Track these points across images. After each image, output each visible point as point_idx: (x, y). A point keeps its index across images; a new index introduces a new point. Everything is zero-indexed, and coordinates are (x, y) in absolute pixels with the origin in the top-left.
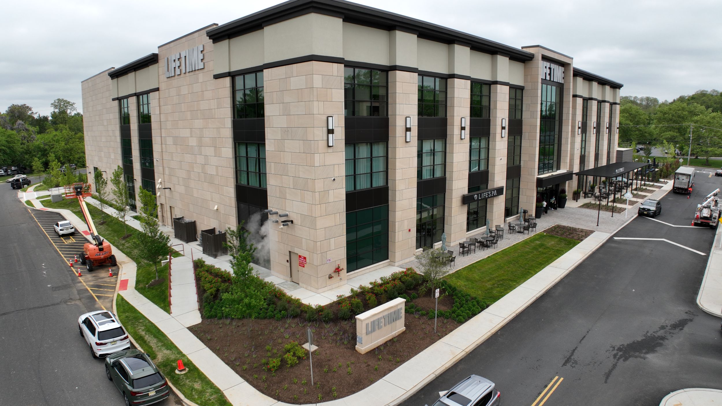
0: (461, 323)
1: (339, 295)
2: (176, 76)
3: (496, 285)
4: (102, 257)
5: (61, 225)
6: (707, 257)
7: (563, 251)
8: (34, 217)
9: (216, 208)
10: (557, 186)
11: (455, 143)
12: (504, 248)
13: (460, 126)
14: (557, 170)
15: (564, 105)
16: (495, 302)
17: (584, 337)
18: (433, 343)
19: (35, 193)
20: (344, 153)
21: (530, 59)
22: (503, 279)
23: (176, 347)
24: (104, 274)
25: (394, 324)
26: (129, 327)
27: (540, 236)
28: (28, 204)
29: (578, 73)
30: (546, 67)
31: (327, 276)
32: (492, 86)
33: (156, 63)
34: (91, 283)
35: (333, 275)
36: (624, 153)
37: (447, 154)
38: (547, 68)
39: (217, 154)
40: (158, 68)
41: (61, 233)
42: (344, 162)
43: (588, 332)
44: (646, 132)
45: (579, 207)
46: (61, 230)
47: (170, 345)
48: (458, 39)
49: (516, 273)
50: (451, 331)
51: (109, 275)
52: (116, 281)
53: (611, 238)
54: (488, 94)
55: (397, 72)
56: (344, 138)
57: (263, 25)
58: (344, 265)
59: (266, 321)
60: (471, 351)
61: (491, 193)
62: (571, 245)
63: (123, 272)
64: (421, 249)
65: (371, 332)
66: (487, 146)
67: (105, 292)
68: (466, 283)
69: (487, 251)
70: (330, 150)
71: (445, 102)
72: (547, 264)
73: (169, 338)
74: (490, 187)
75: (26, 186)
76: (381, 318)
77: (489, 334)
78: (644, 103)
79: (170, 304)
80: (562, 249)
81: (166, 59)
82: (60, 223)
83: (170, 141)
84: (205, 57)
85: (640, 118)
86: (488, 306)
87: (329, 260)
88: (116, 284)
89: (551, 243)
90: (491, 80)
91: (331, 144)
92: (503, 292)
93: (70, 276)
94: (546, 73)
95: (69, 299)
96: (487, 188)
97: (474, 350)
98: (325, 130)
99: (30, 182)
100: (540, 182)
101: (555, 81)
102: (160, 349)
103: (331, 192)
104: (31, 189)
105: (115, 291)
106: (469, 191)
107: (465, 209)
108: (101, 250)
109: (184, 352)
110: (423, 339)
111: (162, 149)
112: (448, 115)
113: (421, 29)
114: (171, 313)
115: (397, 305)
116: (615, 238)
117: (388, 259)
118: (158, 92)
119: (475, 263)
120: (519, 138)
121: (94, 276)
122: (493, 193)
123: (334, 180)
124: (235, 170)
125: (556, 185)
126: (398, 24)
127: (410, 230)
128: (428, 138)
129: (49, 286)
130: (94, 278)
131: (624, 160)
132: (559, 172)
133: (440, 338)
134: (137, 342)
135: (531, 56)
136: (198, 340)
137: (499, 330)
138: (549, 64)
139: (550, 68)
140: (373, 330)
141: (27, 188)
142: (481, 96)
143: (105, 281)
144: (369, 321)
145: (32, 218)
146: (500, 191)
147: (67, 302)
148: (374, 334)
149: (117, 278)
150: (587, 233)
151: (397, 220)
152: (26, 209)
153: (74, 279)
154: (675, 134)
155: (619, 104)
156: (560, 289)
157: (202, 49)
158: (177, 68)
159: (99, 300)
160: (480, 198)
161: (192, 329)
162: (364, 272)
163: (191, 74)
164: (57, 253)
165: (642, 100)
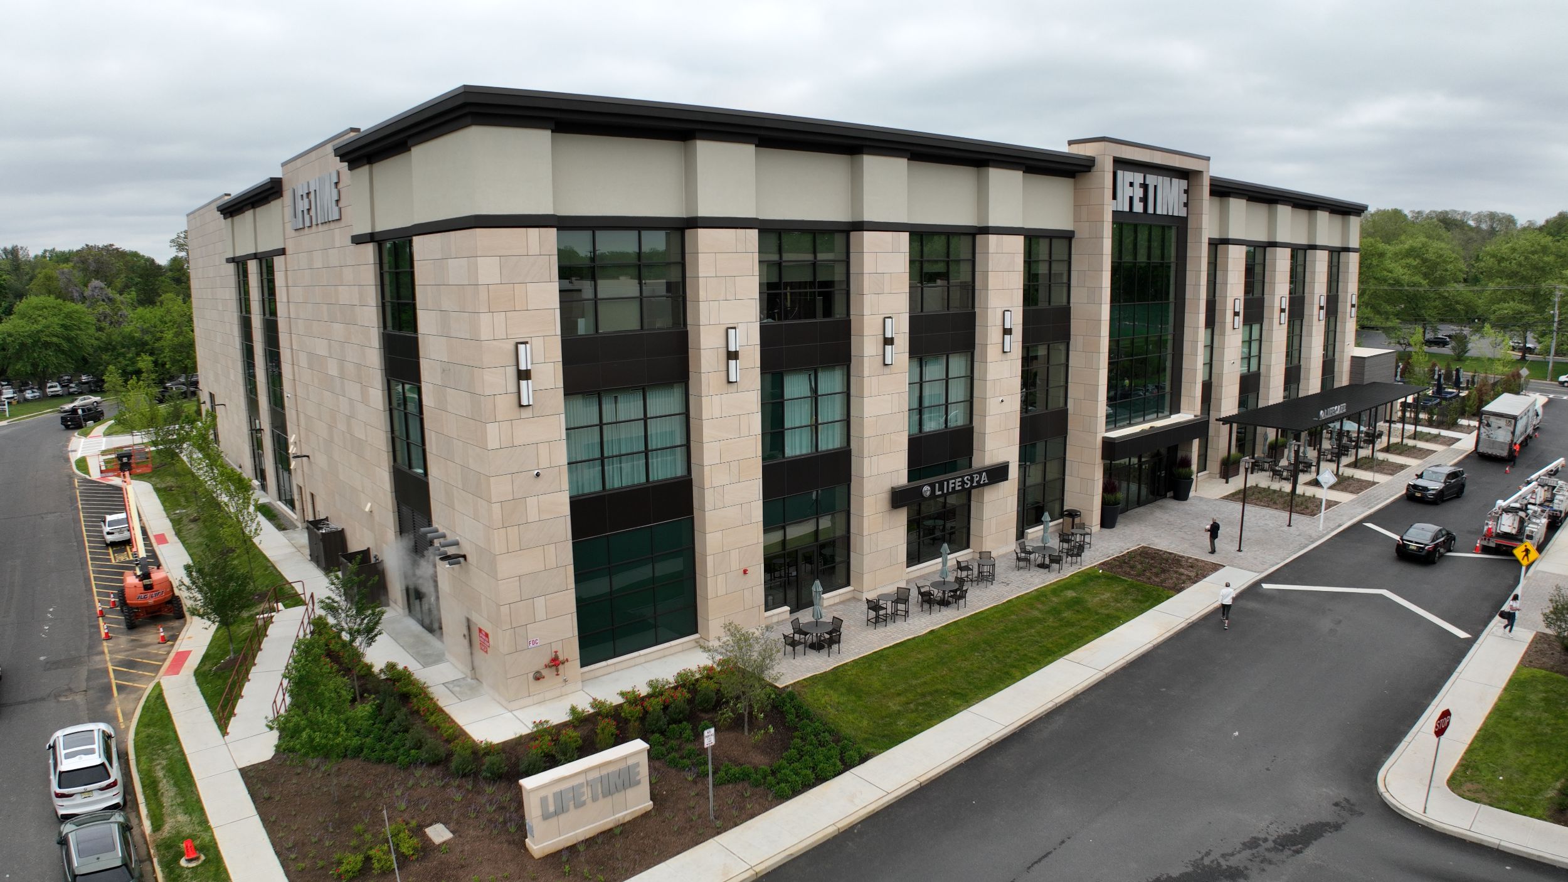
0: (782, 798)
1: (538, 722)
2: (306, 228)
3: (912, 706)
4: (151, 601)
5: (111, 524)
6: (1468, 644)
7: (1120, 618)
8: (79, 499)
9: (367, 509)
10: (1174, 449)
11: (866, 373)
12: (979, 608)
13: (882, 337)
14: (1171, 414)
15: (1189, 267)
16: (887, 748)
17: (1049, 853)
18: (697, 844)
19: (104, 439)
20: (563, 416)
21: (1086, 169)
22: (937, 691)
23: (202, 809)
24: (153, 636)
25: (617, 796)
26: (143, 758)
27: (1087, 579)
28: (78, 468)
29: (1223, 190)
30: (1131, 184)
31: (531, 676)
32: (979, 238)
33: (279, 198)
34: (120, 657)
35: (545, 672)
36: (1367, 363)
37: (852, 399)
38: (1137, 185)
39: (365, 400)
40: (283, 207)
41: (109, 538)
42: (564, 436)
43: (1063, 842)
44: (1457, 302)
45: (1226, 498)
46: (108, 533)
47: (193, 805)
48: (868, 143)
49: (976, 675)
50: (752, 816)
51: (160, 640)
52: (169, 653)
53: (1258, 584)
54: (970, 257)
55: (700, 231)
56: (562, 385)
57: (409, 143)
58: (572, 650)
59: (381, 768)
60: (770, 870)
61: (972, 480)
62: (1147, 604)
63: (189, 634)
64: (787, 608)
65: (556, 813)
66: (969, 373)
67: (136, 678)
68: (843, 699)
69: (939, 615)
70: (525, 413)
71: (845, 283)
72: (1063, 651)
73: (197, 790)
74: (976, 463)
75: (90, 423)
76: (581, 785)
77: (831, 831)
78: (1484, 226)
79: (232, 714)
80: (1119, 614)
81: (291, 190)
82: (109, 518)
83: (303, 360)
84: (342, 195)
85: (1446, 270)
86: (864, 759)
87: (534, 642)
88: (164, 660)
89: (1101, 597)
90: (975, 224)
91: (525, 402)
92: (920, 725)
93: (90, 637)
94: (1131, 199)
95: (66, 690)
96: (970, 466)
97: (780, 867)
98: (512, 372)
99: (102, 413)
100: (1110, 448)
101: (1159, 212)
102: (174, 812)
103: (532, 502)
104: (100, 429)
105: (154, 677)
106: (911, 476)
107: (901, 518)
108: (148, 588)
109: (212, 823)
110: (681, 832)
111: (294, 375)
112: (852, 312)
113: (762, 133)
114: (228, 734)
115: (625, 758)
116: (1265, 586)
117: (696, 632)
118: (283, 257)
119: (890, 647)
120: (1062, 347)
121: (133, 640)
122: (976, 480)
123: (538, 475)
124: (390, 436)
125: (1169, 448)
126: (699, 127)
127: (745, 572)
128: (797, 366)
129: (42, 658)
130: (131, 644)
131: (1368, 379)
132: (1175, 419)
133: (719, 833)
134: (144, 793)
135: (1088, 164)
136: (249, 797)
137: (859, 823)
138: (1142, 175)
139: (1145, 186)
140: (561, 810)
141: (93, 428)
142: (948, 263)
143: (148, 653)
144: (549, 793)
145: (73, 500)
146: (998, 473)
147: (60, 696)
148: (562, 817)
149: (172, 646)
150: (1200, 571)
151: (709, 551)
152: (71, 476)
153: (93, 648)
154: (1524, 307)
155: (1355, 250)
156: (1059, 721)
157: (336, 180)
158: (305, 212)
159: (118, 694)
160: (938, 493)
161: (247, 774)
162: (632, 662)
163: (326, 227)
164: (86, 586)
165: (1479, 218)
